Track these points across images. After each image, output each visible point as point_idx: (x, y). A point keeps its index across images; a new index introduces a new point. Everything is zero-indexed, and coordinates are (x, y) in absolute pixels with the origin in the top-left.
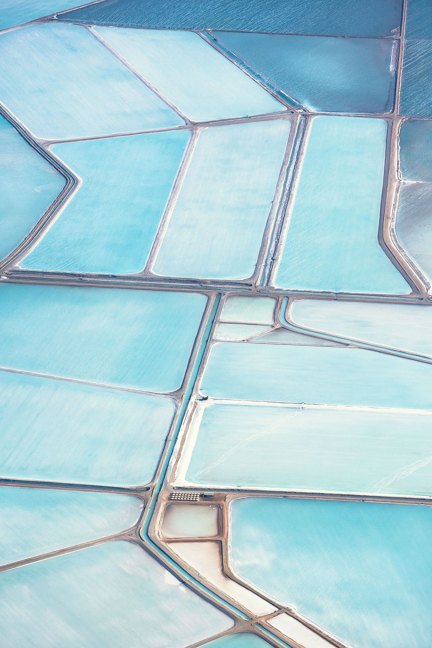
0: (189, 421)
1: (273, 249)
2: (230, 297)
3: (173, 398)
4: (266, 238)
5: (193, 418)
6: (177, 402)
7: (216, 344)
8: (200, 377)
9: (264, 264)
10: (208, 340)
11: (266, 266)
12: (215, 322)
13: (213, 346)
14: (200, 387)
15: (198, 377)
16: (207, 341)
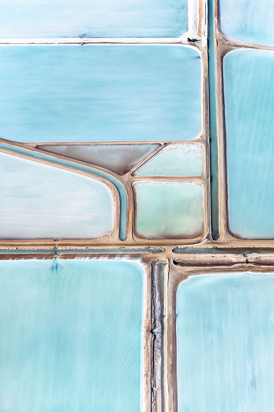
0: (200, 10)
1: (158, 364)
2: (200, 234)
3: (228, 41)
4: (172, 391)
5: (198, 15)
6: (221, 35)
7: (198, 137)
8: (204, 77)
9: (165, 320)
10: (210, 142)
11: (162, 316)
12: (208, 177)
13: (202, 132)
14: (201, 61)
15: (206, 75)
16: (210, 139)
